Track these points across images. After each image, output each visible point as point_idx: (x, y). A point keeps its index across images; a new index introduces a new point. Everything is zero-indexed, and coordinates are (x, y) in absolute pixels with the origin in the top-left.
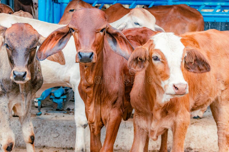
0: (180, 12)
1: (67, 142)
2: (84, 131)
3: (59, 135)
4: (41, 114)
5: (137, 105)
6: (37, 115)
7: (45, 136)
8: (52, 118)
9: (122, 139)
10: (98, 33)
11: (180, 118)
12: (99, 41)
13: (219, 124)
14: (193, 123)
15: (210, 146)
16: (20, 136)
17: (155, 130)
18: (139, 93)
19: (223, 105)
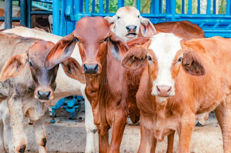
0: (183, 27)
1: (79, 147)
2: (94, 136)
3: (71, 141)
4: (54, 122)
5: (143, 105)
6: (51, 122)
7: (58, 142)
8: (65, 126)
9: (130, 144)
10: (102, 43)
11: (185, 119)
12: (103, 50)
13: (224, 127)
14: (196, 130)
15: (213, 151)
16: (35, 142)
17: (160, 129)
18: (144, 94)
19: (228, 108)
